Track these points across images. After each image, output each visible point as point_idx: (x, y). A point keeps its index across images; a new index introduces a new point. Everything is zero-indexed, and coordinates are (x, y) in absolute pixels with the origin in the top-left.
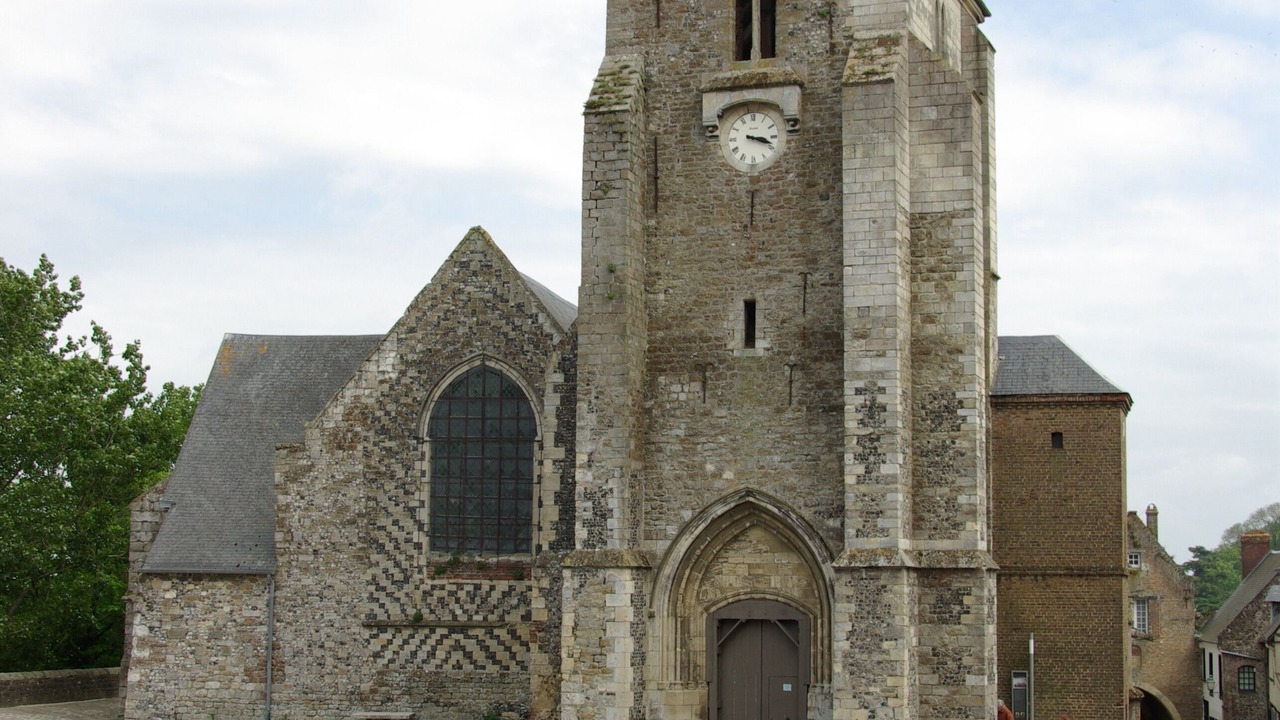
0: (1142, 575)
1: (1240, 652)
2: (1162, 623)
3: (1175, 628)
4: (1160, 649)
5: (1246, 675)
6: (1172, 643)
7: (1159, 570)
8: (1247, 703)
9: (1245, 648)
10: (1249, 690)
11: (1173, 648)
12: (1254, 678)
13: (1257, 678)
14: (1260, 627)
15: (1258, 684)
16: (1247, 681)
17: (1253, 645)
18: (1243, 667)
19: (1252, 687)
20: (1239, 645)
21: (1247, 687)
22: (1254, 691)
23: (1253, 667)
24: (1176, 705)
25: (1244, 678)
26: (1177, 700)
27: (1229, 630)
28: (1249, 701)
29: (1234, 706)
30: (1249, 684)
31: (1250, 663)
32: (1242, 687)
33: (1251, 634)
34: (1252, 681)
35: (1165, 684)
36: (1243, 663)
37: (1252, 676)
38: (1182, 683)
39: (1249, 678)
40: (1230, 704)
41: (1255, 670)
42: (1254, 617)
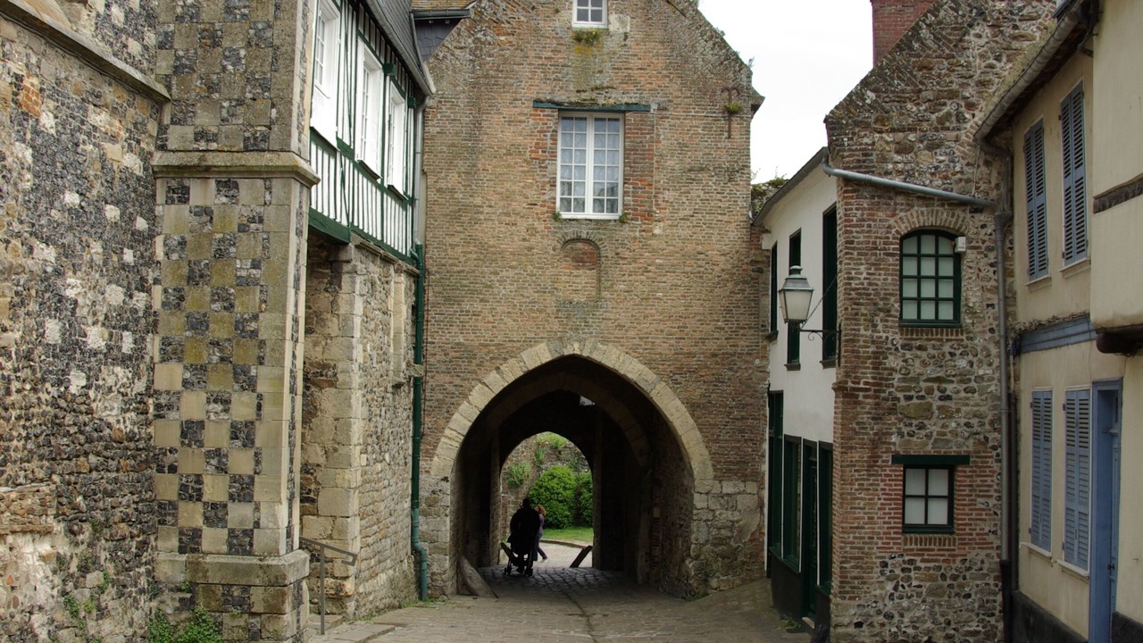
0: (610, 44)
1: (908, 175)
2: (660, 178)
3: (696, 191)
4: (653, 251)
5: (928, 268)
6: (685, 233)
7: (659, 34)
8: (931, 371)
9: (926, 159)
10: (937, 324)
11: (690, 247)
12: (957, 279)
13: (966, 273)
14: (983, 84)
15: (973, 295)
16: (928, 290)
17: (958, 150)
18: (917, 233)
19: (946, 312)
20: (903, 149)
21: (928, 312)
22: (955, 324)
23: (952, 236)
24: (693, 407)
25: (919, 278)
26: (697, 393)
27: (871, 95)
28: (938, 361)
29: (880, 383)
30: (937, 300)
31: (943, 218)
32: (910, 313)
33: (949, 107)
34: (947, 290)
35: (664, 348)
36: (918, 217)
37: (947, 268)
38: (711, 346)
39: (937, 278)
40: (867, 376)
41: (961, 243)
42: (960, 46)
